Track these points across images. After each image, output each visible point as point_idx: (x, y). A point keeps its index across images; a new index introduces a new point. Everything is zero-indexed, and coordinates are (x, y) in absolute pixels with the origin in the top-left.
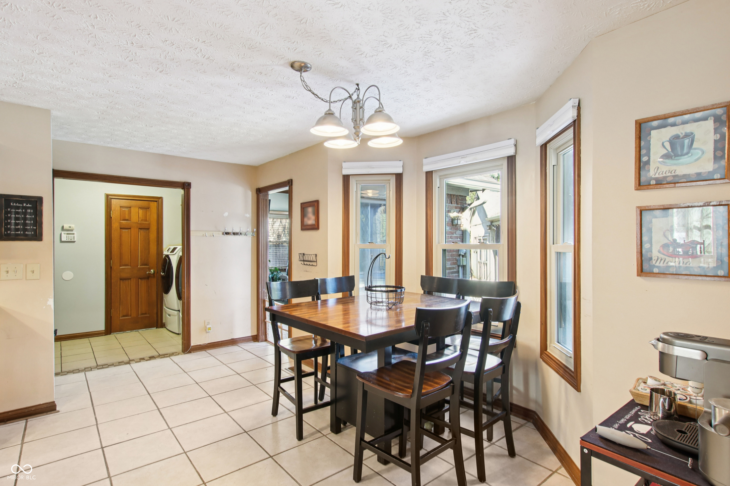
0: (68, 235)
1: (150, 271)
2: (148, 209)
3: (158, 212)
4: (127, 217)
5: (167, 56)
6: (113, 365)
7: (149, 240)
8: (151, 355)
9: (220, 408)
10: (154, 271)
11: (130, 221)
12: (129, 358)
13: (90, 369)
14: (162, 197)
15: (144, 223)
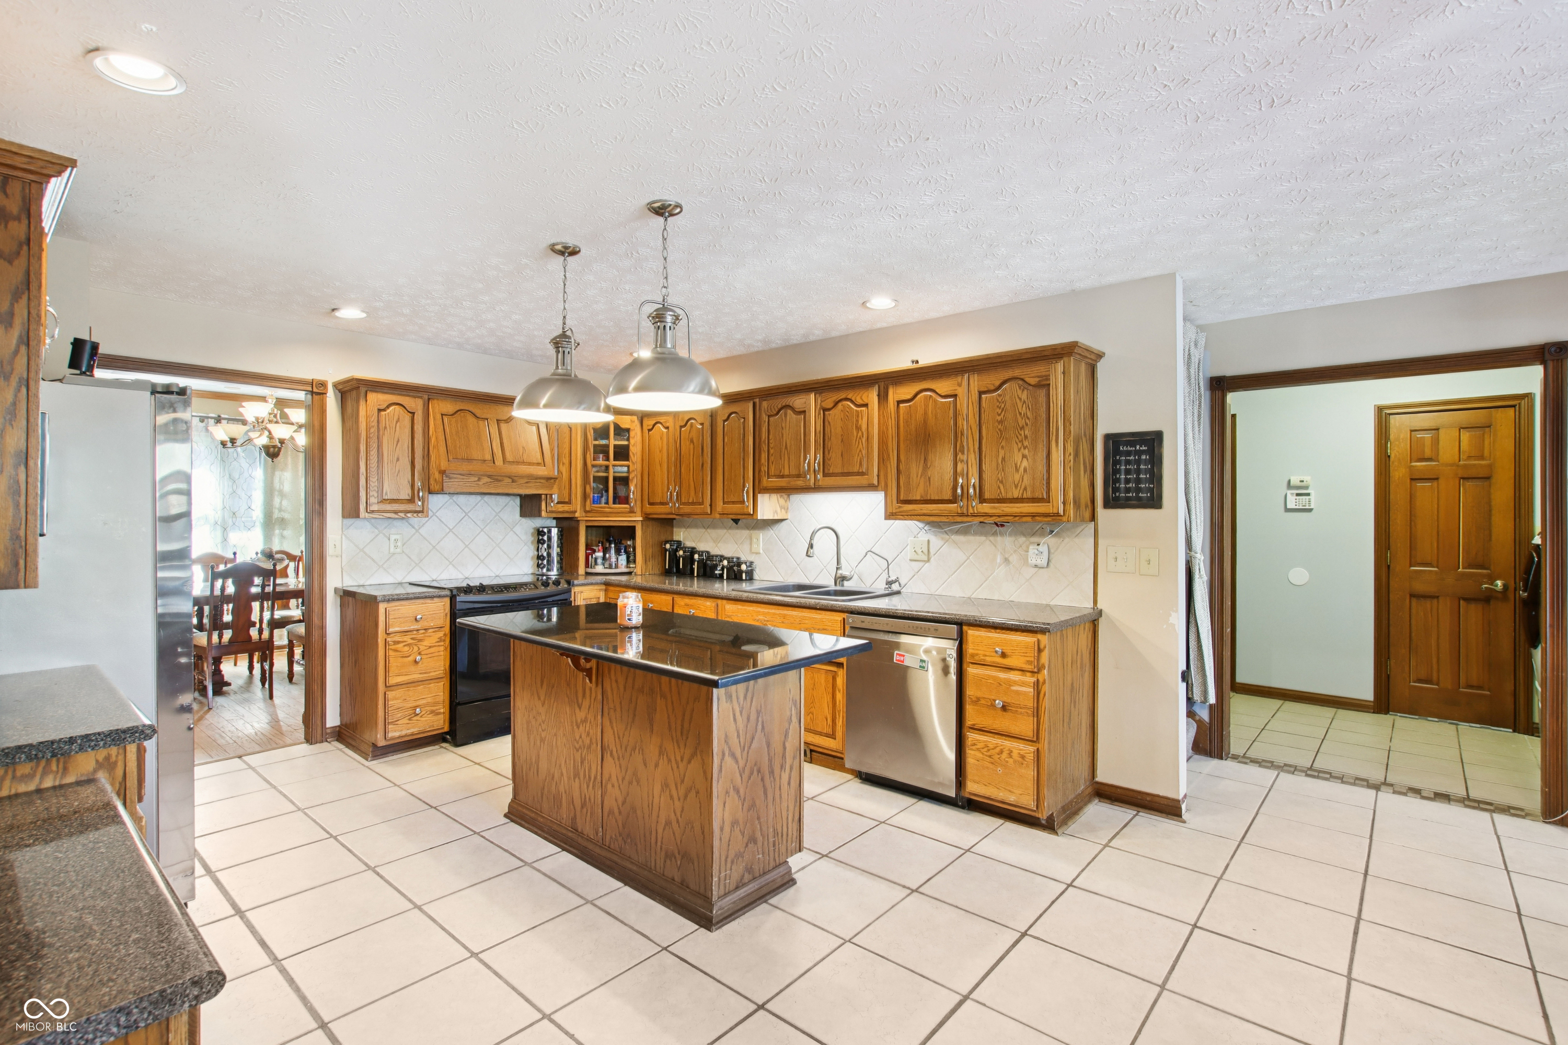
0: (1298, 497)
1: (1492, 584)
2: (1487, 429)
3: (1517, 432)
4: (1428, 453)
5: (1247, 64)
6: (1342, 779)
7: (1490, 506)
8: (1442, 789)
9: (1542, 1021)
10: (1505, 587)
11: (1435, 461)
12: (1386, 776)
13: (1292, 769)
14: (1530, 394)
15: (1474, 465)
